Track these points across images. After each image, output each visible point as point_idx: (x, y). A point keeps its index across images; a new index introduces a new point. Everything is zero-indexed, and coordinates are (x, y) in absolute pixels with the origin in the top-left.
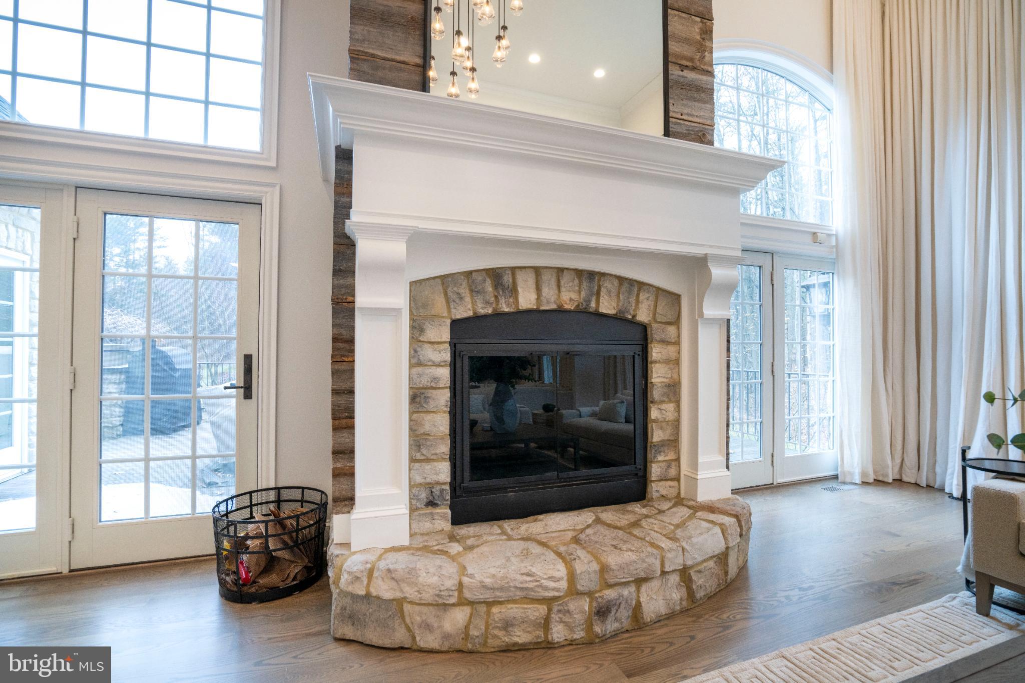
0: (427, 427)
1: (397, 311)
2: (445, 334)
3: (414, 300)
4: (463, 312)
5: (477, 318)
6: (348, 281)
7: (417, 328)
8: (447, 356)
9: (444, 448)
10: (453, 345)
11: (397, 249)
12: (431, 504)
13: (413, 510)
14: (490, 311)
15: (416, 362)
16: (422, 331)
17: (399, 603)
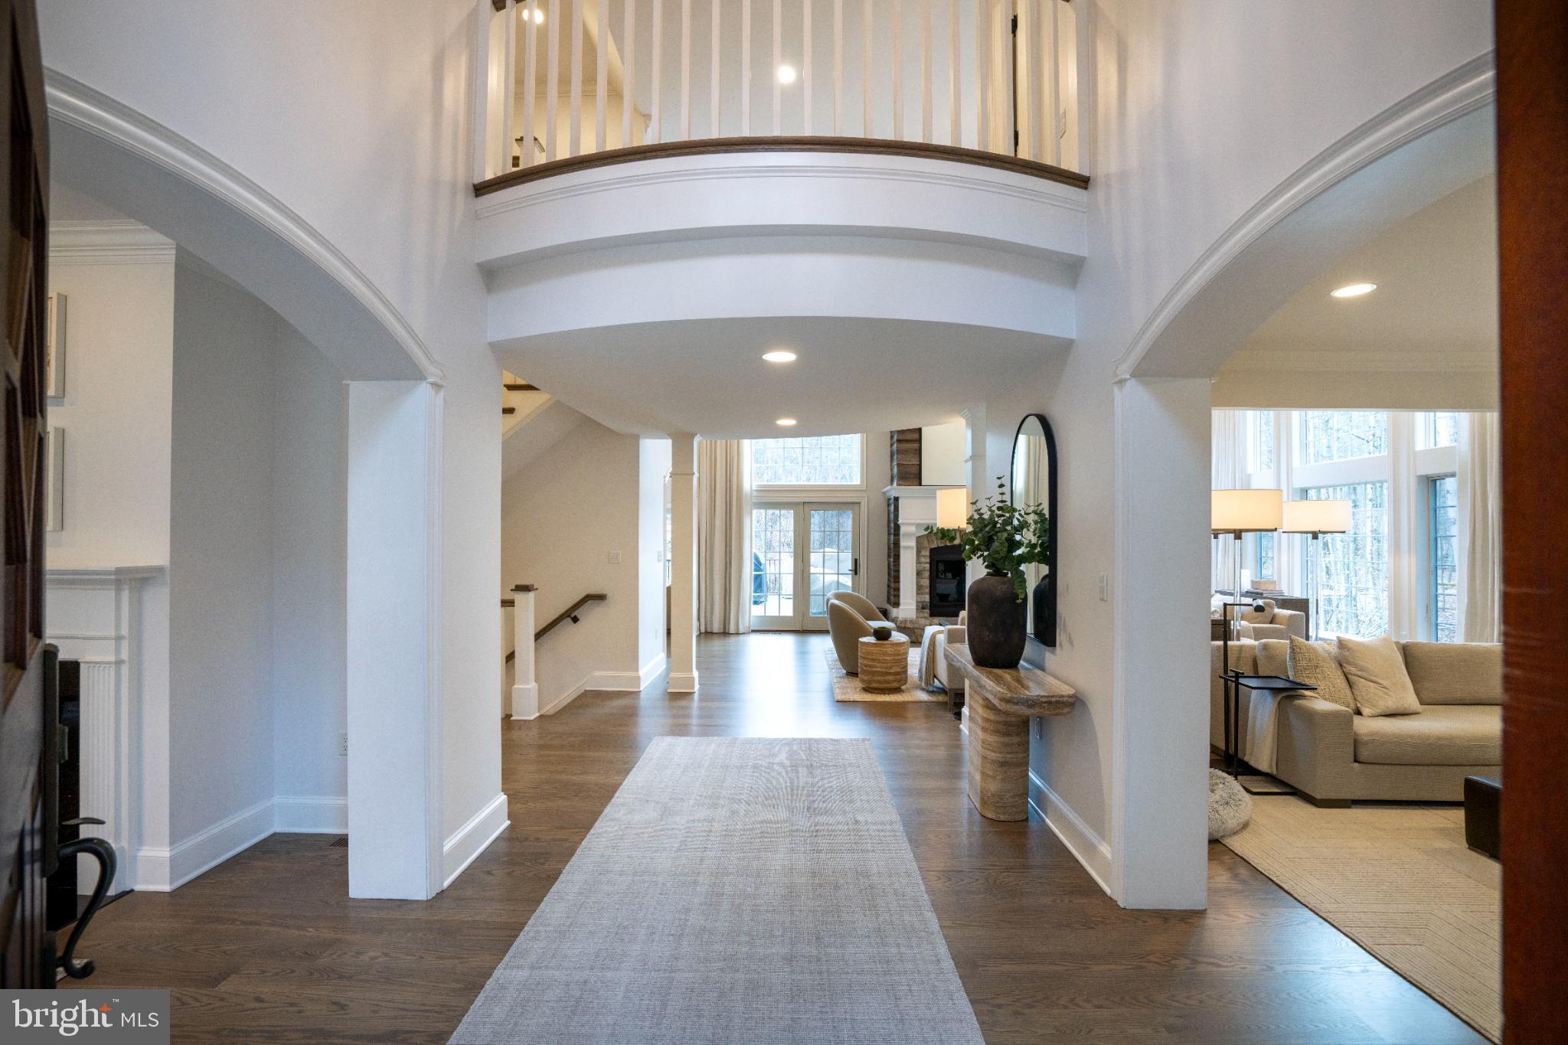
0: (922, 583)
1: (912, 547)
2: (928, 553)
3: (918, 543)
4: (934, 546)
5: (938, 547)
6: (897, 537)
7: (918, 552)
8: (928, 560)
9: (927, 590)
10: (931, 557)
11: (913, 529)
12: (923, 608)
13: (917, 609)
14: (943, 545)
15: (918, 562)
16: (920, 552)
17: (913, 629)
